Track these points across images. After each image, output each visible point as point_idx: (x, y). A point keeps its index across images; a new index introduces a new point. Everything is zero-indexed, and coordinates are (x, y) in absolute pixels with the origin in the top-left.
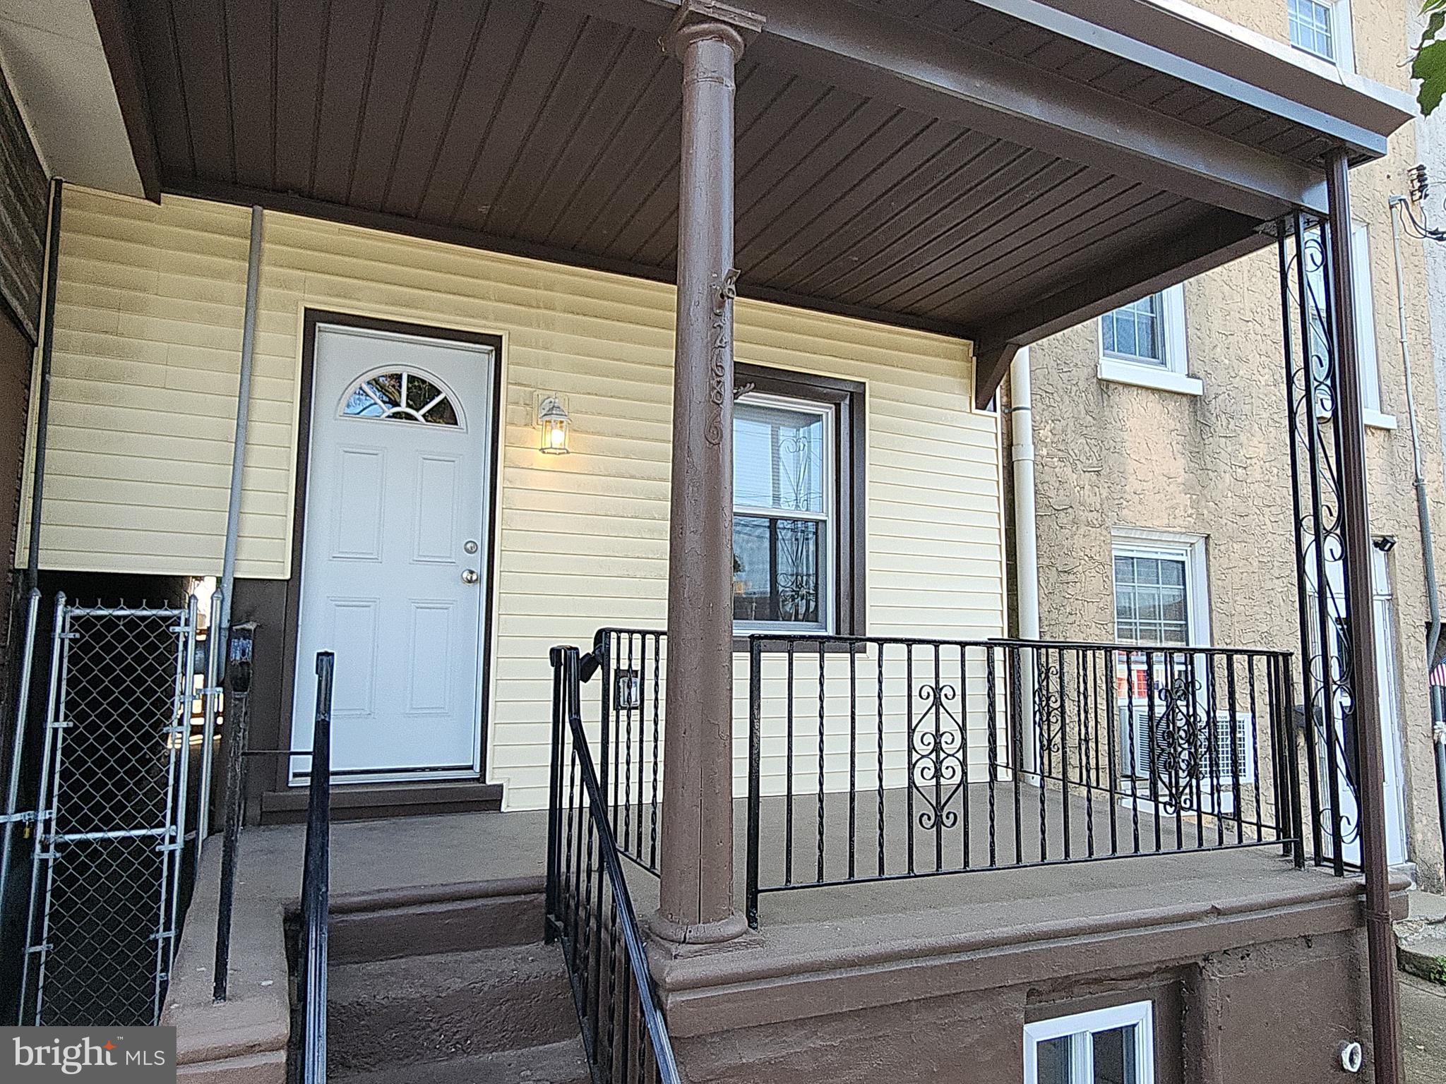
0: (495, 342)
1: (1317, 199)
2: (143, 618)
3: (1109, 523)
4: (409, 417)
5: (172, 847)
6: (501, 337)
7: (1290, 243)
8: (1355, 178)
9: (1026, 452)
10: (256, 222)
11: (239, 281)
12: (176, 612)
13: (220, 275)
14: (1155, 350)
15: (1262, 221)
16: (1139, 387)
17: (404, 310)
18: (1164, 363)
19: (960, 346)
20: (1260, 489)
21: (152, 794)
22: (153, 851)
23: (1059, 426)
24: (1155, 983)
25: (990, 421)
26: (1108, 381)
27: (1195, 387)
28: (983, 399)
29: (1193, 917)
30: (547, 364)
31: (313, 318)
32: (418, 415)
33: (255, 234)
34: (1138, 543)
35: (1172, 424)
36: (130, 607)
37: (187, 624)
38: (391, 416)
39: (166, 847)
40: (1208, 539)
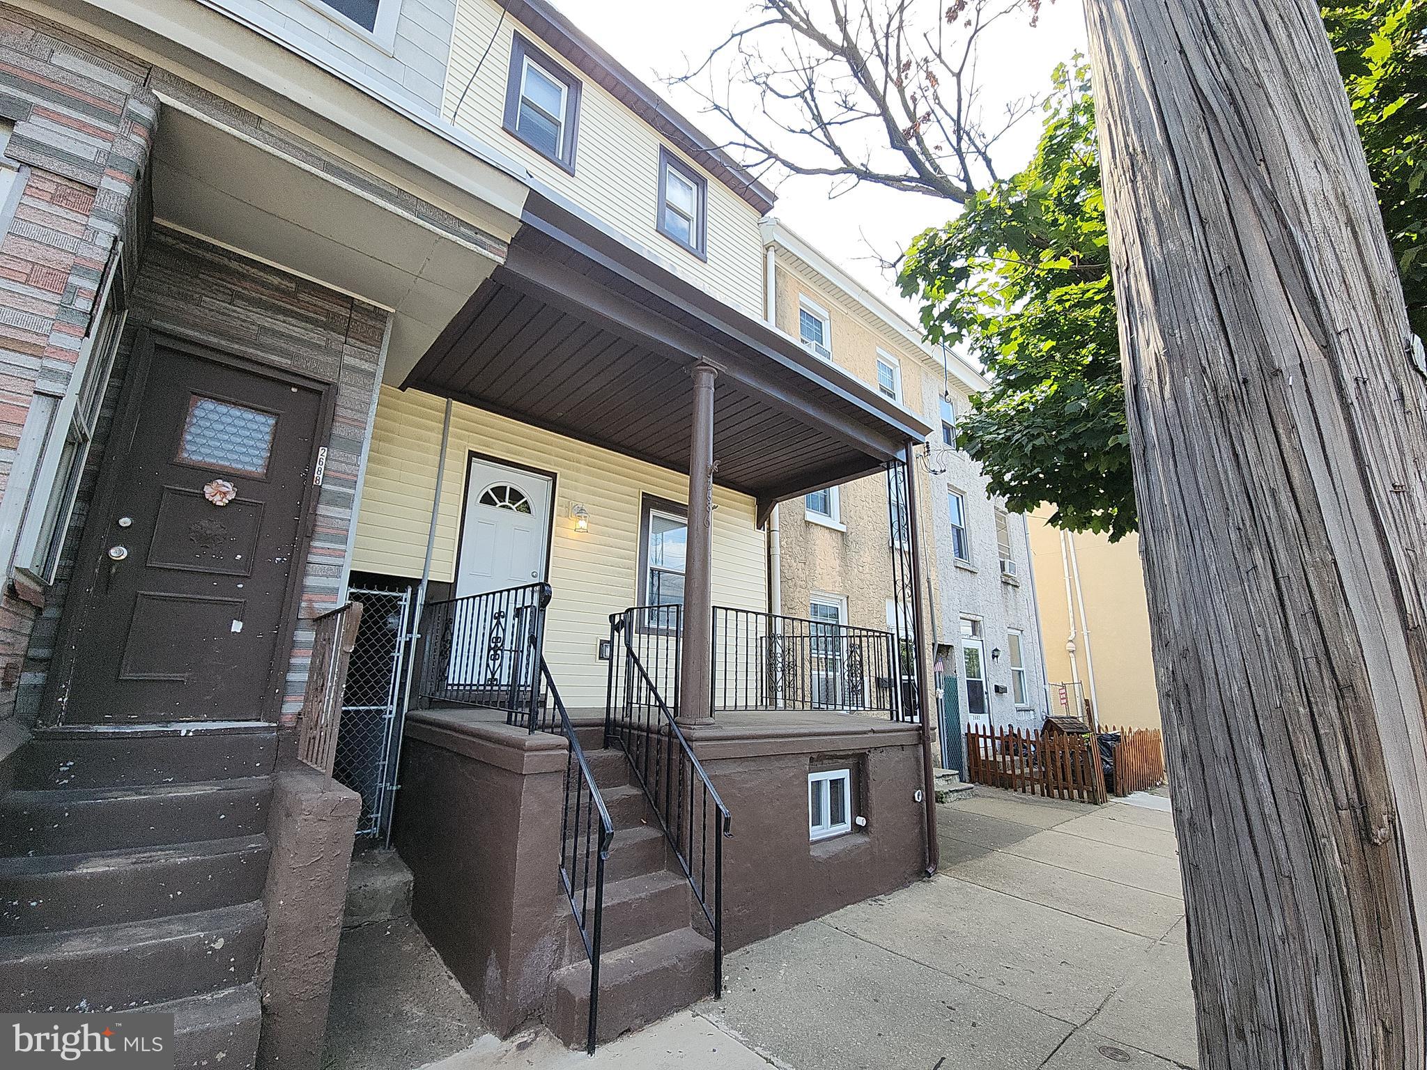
0: (553, 476)
1: (901, 455)
2: (385, 596)
3: (809, 587)
4: (511, 508)
5: (390, 716)
6: (556, 474)
7: (891, 471)
8: (916, 450)
9: (777, 551)
10: (448, 405)
11: (439, 433)
12: (401, 594)
13: (431, 429)
14: (826, 510)
15: (882, 462)
16: (821, 526)
17: (512, 456)
18: (830, 516)
19: (751, 499)
20: (868, 576)
21: (383, 688)
22: (381, 718)
23: (789, 540)
24: (851, 761)
25: (762, 535)
26: (810, 522)
27: (843, 528)
28: (760, 526)
29: (865, 733)
30: (576, 489)
31: (472, 454)
32: (514, 507)
33: (447, 412)
34: (820, 597)
35: (834, 544)
36: (379, 590)
37: (405, 601)
38: (501, 506)
39: (387, 716)
40: (848, 598)
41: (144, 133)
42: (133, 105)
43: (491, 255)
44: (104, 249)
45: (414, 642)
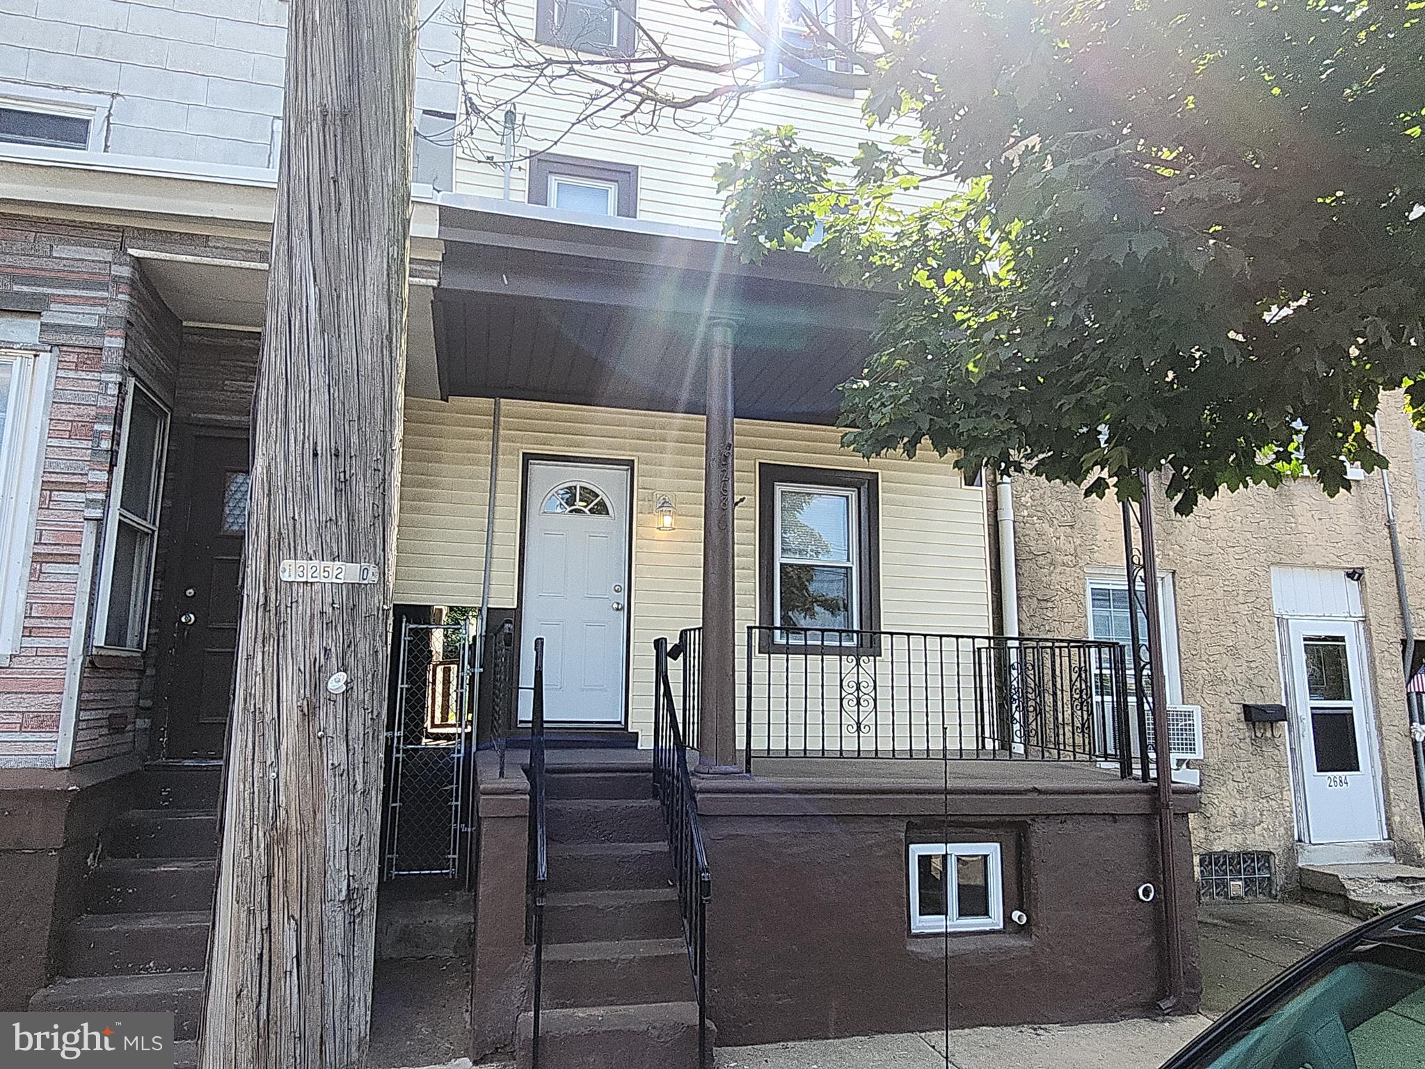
0: (630, 463)
3: (1082, 563)
4: (582, 512)
5: (459, 755)
6: (633, 461)
9: (1009, 514)
10: (497, 404)
11: (488, 440)
13: (480, 438)
17: (575, 449)
22: (449, 757)
23: (1037, 494)
24: (1002, 832)
25: (977, 493)
28: (971, 478)
30: (658, 475)
31: (527, 458)
32: (586, 510)
33: (496, 413)
38: (571, 511)
39: (456, 756)
40: (1174, 573)
41: (127, 289)
42: (116, 270)
43: (423, 281)
44: (113, 396)
45: (477, 678)
